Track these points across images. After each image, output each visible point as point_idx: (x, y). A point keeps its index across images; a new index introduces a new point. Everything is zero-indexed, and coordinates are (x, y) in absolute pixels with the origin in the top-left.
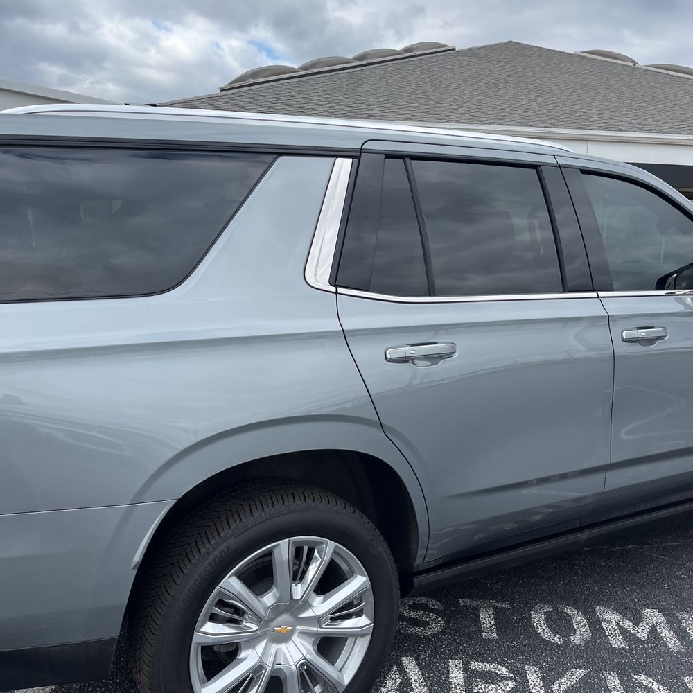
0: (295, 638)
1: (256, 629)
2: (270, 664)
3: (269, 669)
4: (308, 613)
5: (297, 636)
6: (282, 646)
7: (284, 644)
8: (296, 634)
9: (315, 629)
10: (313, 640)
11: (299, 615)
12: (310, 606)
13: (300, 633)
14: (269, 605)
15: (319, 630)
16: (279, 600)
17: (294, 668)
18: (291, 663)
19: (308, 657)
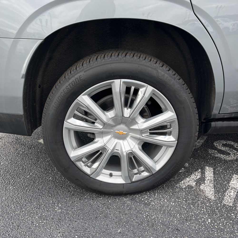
0: (128, 139)
1: (101, 128)
2: (111, 149)
3: (110, 151)
4: (135, 127)
5: (130, 138)
6: (121, 141)
7: (122, 140)
8: (129, 137)
9: (139, 136)
10: (138, 142)
11: (130, 127)
12: (137, 123)
13: (131, 137)
14: (110, 117)
15: (141, 137)
16: (116, 116)
17: (125, 154)
18: (124, 151)
19: (134, 150)
